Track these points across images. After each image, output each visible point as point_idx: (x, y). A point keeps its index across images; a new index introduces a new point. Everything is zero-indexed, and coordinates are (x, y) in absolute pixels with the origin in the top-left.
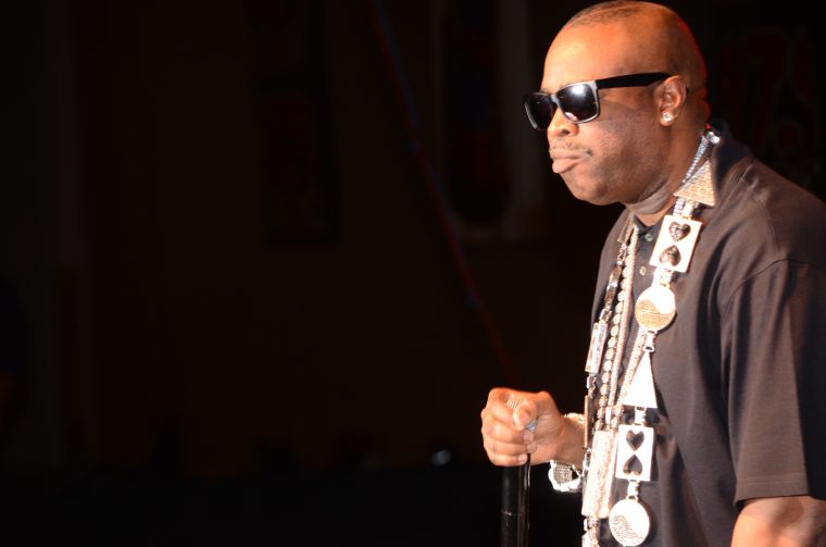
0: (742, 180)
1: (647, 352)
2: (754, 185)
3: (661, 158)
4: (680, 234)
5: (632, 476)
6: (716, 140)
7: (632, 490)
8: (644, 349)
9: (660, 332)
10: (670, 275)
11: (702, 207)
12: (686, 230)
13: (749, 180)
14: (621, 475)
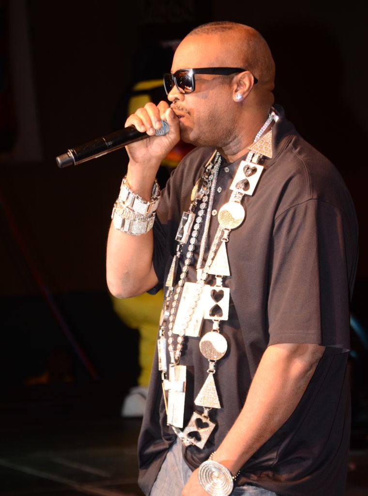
0: (291, 145)
1: (224, 242)
2: (298, 150)
3: (234, 121)
4: (250, 172)
5: (216, 317)
6: (277, 118)
7: (216, 326)
8: (222, 240)
9: (232, 230)
10: (241, 196)
11: (265, 158)
12: (254, 170)
13: (295, 146)
14: (207, 317)
